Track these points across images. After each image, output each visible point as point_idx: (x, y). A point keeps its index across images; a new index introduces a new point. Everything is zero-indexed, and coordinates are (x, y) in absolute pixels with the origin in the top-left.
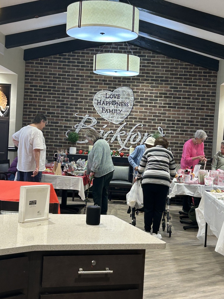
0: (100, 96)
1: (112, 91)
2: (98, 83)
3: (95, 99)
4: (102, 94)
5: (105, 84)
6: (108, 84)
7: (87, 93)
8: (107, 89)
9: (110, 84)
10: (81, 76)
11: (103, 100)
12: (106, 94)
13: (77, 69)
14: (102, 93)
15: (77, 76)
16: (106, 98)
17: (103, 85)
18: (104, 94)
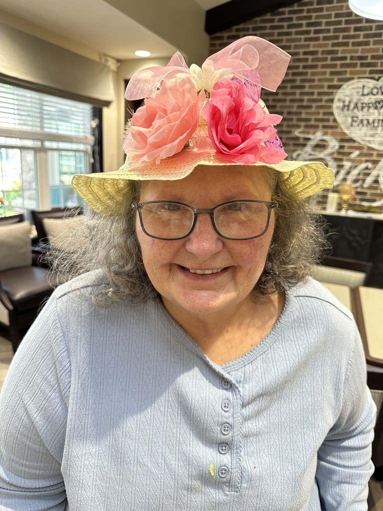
0: (349, 91)
1: (378, 80)
2: (348, 65)
3: (339, 100)
4: (354, 89)
5: (362, 65)
6: (368, 65)
7: (322, 87)
8: (367, 75)
9: (374, 65)
10: (313, 53)
11: (355, 100)
12: (364, 86)
13: (306, 40)
14: (354, 86)
15: (305, 53)
16: (363, 95)
17: (359, 68)
18: (358, 88)
